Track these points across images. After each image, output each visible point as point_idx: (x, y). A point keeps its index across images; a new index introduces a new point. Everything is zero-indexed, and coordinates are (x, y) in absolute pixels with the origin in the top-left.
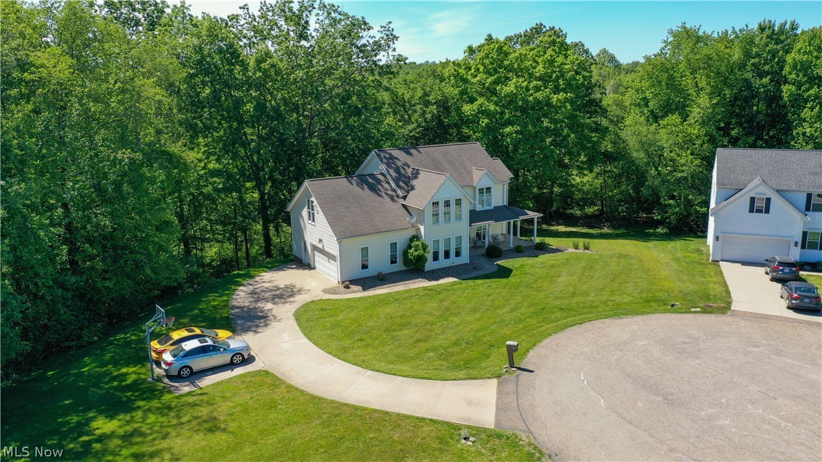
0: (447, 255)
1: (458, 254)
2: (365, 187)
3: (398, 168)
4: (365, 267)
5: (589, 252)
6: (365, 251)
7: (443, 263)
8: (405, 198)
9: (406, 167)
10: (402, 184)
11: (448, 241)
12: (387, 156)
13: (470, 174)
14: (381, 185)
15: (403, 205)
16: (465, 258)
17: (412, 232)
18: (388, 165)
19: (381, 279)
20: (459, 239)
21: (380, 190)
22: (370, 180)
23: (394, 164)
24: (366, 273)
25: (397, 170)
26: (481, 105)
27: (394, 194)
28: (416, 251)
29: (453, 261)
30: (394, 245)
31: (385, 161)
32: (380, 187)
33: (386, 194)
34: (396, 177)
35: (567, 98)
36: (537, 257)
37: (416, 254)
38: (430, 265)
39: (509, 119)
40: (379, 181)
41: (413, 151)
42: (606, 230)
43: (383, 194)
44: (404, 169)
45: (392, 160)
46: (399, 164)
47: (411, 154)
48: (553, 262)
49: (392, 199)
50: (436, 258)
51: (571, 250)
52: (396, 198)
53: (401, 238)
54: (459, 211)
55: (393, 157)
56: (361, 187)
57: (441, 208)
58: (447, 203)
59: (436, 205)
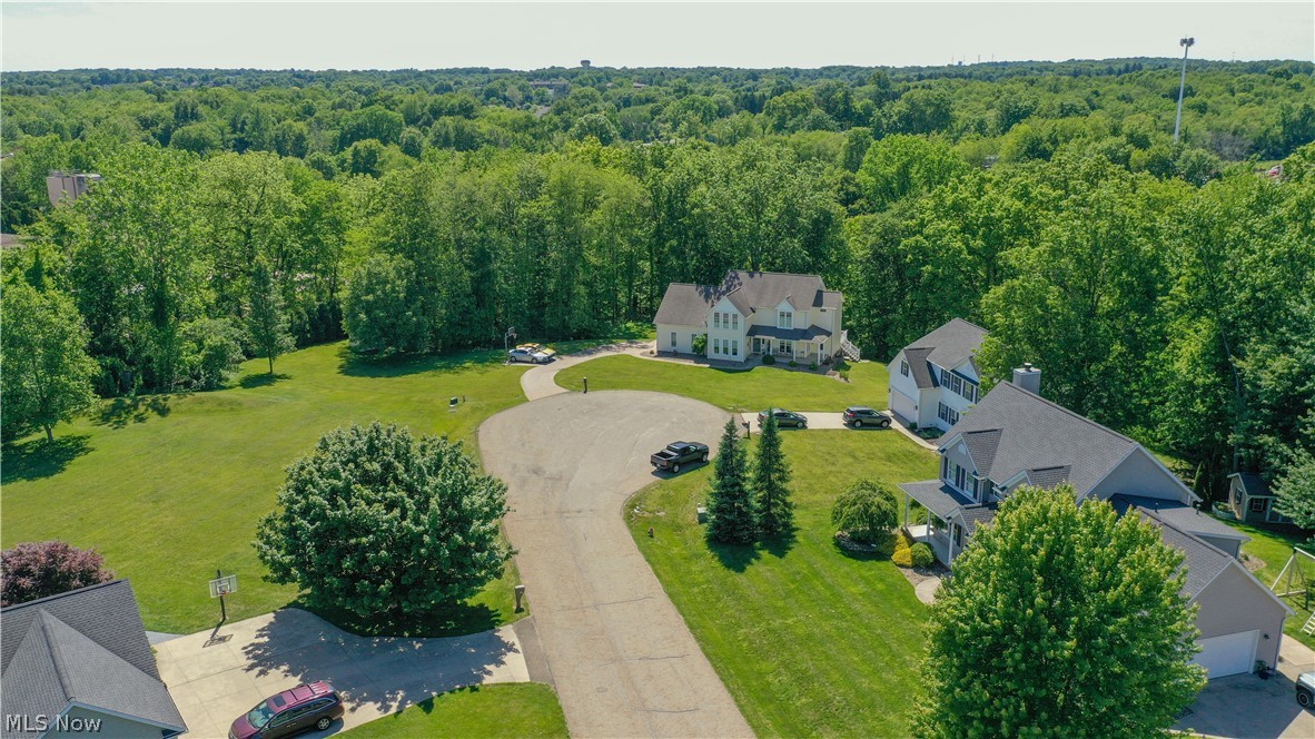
0: (726, 351)
1: (735, 354)
2: (704, 293)
3: (730, 285)
4: (674, 344)
6: (673, 334)
7: (721, 356)
9: (738, 285)
11: (726, 342)
12: (733, 275)
19: (675, 355)
20: (735, 343)
21: (710, 297)
22: (711, 290)
23: (732, 282)
24: (672, 349)
25: (728, 287)
28: (701, 342)
29: (730, 357)
30: (694, 336)
32: (713, 294)
33: (711, 300)
38: (711, 353)
40: (715, 291)
41: (757, 275)
43: (709, 300)
44: (735, 287)
46: (736, 282)
47: (753, 277)
49: (709, 304)
50: (717, 349)
51: (836, 377)
53: (701, 333)
54: (735, 323)
55: (737, 277)
56: (700, 293)
57: (721, 318)
58: (726, 315)
59: (717, 315)
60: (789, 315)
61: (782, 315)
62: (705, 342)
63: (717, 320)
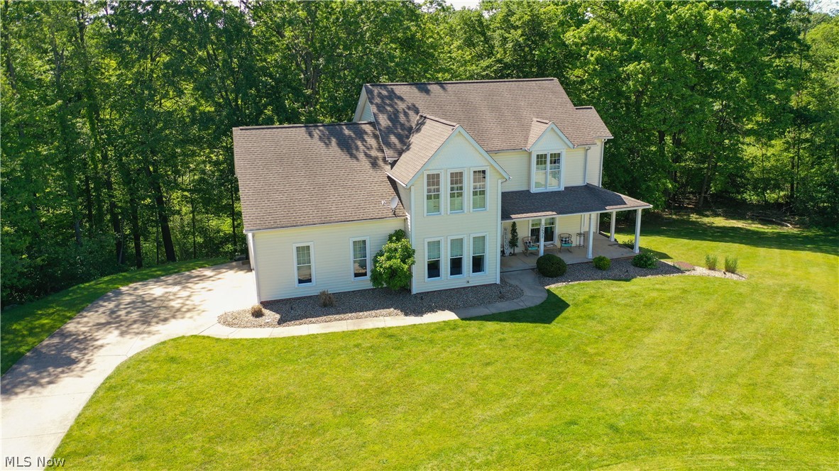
0: (456, 266)
1: (478, 264)
2: (334, 141)
3: (396, 113)
4: (305, 278)
5: (734, 277)
7: (446, 280)
8: (393, 164)
9: (411, 113)
10: (393, 139)
11: (457, 244)
12: (385, 93)
13: (526, 129)
14: (363, 140)
15: (389, 177)
16: (492, 273)
17: (393, 225)
18: (381, 108)
20: (480, 241)
21: (357, 149)
22: (347, 132)
23: (391, 106)
24: (306, 290)
25: (394, 118)
26: (592, 30)
27: (380, 155)
28: (389, 258)
29: (468, 278)
30: (360, 246)
31: (378, 100)
32: (359, 143)
33: (366, 155)
34: (388, 128)
35: (734, 17)
36: (628, 280)
37: (387, 264)
38: (420, 282)
39: (636, 52)
40: (360, 134)
41: (434, 88)
42: (789, 229)
43: (361, 156)
44: (406, 114)
45: (391, 99)
46: (401, 106)
47: (427, 92)
48: (655, 294)
49: (374, 164)
50: (434, 269)
51: (701, 271)
52: (381, 163)
53: (375, 232)
54: (480, 193)
55: (392, 96)
56: (325, 140)
57: (445, 186)
58: (457, 178)
59: (433, 180)
60: (556, 159)
61: (541, 159)
62: (408, 254)
63: (433, 196)
